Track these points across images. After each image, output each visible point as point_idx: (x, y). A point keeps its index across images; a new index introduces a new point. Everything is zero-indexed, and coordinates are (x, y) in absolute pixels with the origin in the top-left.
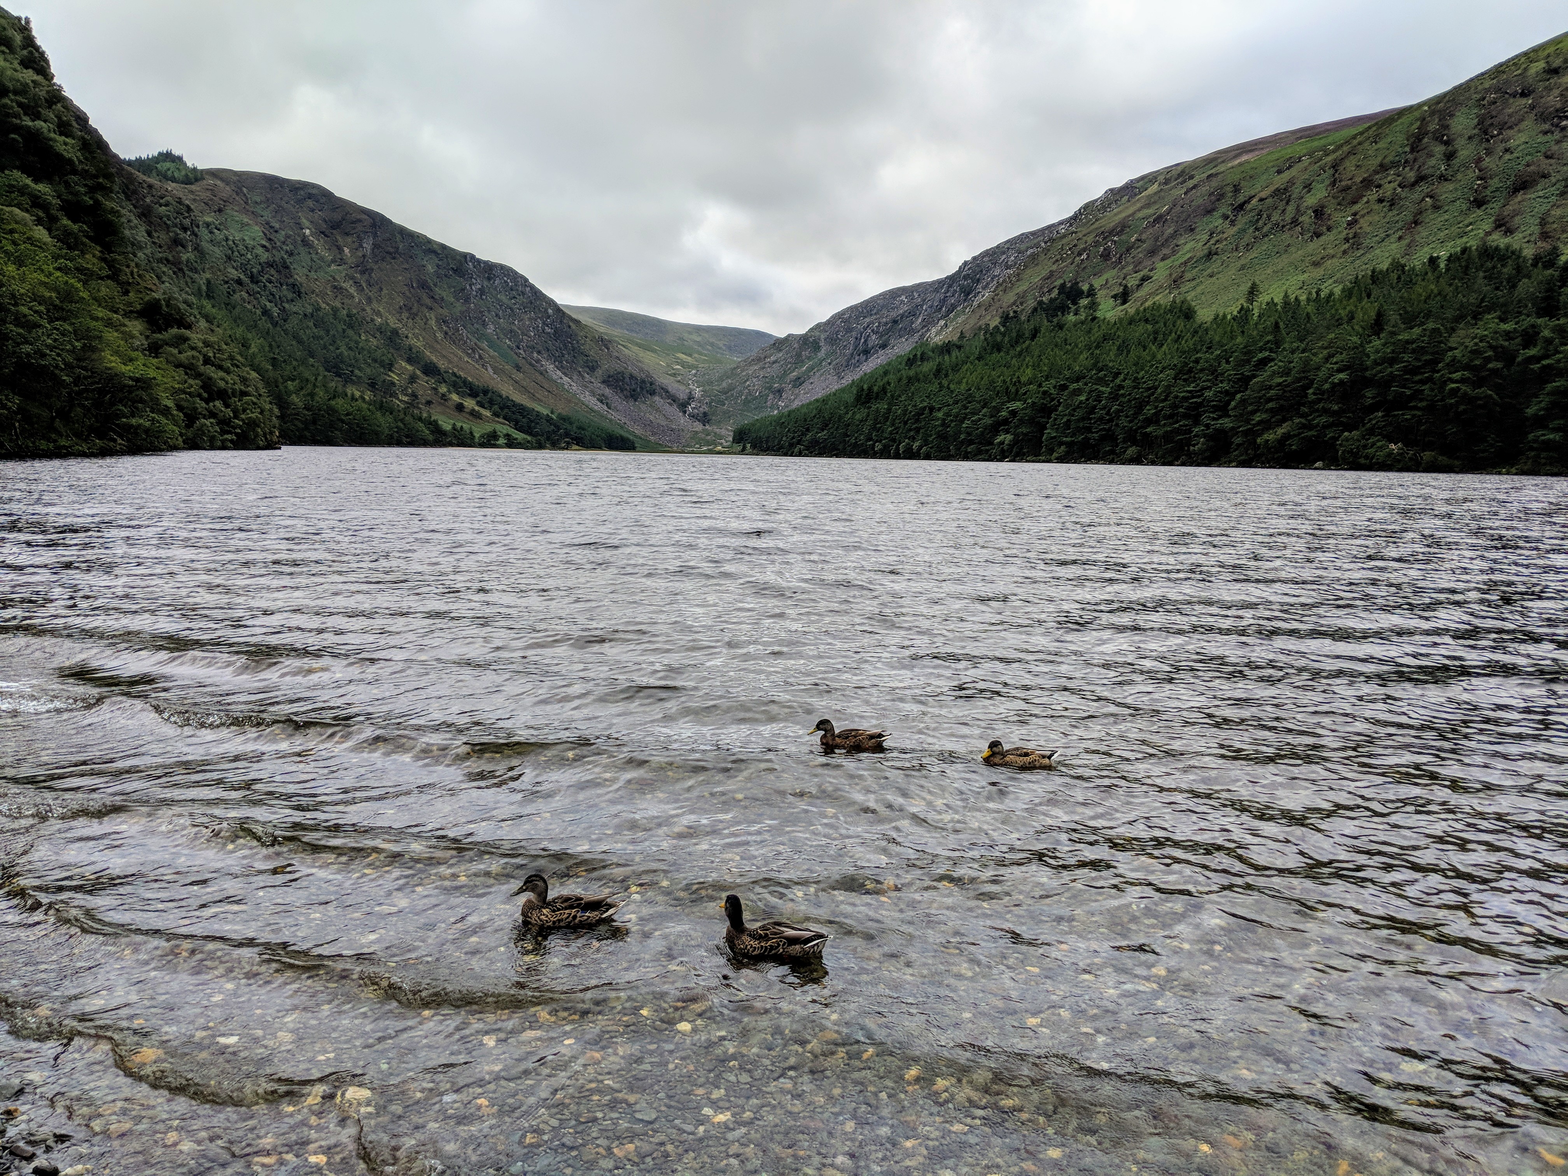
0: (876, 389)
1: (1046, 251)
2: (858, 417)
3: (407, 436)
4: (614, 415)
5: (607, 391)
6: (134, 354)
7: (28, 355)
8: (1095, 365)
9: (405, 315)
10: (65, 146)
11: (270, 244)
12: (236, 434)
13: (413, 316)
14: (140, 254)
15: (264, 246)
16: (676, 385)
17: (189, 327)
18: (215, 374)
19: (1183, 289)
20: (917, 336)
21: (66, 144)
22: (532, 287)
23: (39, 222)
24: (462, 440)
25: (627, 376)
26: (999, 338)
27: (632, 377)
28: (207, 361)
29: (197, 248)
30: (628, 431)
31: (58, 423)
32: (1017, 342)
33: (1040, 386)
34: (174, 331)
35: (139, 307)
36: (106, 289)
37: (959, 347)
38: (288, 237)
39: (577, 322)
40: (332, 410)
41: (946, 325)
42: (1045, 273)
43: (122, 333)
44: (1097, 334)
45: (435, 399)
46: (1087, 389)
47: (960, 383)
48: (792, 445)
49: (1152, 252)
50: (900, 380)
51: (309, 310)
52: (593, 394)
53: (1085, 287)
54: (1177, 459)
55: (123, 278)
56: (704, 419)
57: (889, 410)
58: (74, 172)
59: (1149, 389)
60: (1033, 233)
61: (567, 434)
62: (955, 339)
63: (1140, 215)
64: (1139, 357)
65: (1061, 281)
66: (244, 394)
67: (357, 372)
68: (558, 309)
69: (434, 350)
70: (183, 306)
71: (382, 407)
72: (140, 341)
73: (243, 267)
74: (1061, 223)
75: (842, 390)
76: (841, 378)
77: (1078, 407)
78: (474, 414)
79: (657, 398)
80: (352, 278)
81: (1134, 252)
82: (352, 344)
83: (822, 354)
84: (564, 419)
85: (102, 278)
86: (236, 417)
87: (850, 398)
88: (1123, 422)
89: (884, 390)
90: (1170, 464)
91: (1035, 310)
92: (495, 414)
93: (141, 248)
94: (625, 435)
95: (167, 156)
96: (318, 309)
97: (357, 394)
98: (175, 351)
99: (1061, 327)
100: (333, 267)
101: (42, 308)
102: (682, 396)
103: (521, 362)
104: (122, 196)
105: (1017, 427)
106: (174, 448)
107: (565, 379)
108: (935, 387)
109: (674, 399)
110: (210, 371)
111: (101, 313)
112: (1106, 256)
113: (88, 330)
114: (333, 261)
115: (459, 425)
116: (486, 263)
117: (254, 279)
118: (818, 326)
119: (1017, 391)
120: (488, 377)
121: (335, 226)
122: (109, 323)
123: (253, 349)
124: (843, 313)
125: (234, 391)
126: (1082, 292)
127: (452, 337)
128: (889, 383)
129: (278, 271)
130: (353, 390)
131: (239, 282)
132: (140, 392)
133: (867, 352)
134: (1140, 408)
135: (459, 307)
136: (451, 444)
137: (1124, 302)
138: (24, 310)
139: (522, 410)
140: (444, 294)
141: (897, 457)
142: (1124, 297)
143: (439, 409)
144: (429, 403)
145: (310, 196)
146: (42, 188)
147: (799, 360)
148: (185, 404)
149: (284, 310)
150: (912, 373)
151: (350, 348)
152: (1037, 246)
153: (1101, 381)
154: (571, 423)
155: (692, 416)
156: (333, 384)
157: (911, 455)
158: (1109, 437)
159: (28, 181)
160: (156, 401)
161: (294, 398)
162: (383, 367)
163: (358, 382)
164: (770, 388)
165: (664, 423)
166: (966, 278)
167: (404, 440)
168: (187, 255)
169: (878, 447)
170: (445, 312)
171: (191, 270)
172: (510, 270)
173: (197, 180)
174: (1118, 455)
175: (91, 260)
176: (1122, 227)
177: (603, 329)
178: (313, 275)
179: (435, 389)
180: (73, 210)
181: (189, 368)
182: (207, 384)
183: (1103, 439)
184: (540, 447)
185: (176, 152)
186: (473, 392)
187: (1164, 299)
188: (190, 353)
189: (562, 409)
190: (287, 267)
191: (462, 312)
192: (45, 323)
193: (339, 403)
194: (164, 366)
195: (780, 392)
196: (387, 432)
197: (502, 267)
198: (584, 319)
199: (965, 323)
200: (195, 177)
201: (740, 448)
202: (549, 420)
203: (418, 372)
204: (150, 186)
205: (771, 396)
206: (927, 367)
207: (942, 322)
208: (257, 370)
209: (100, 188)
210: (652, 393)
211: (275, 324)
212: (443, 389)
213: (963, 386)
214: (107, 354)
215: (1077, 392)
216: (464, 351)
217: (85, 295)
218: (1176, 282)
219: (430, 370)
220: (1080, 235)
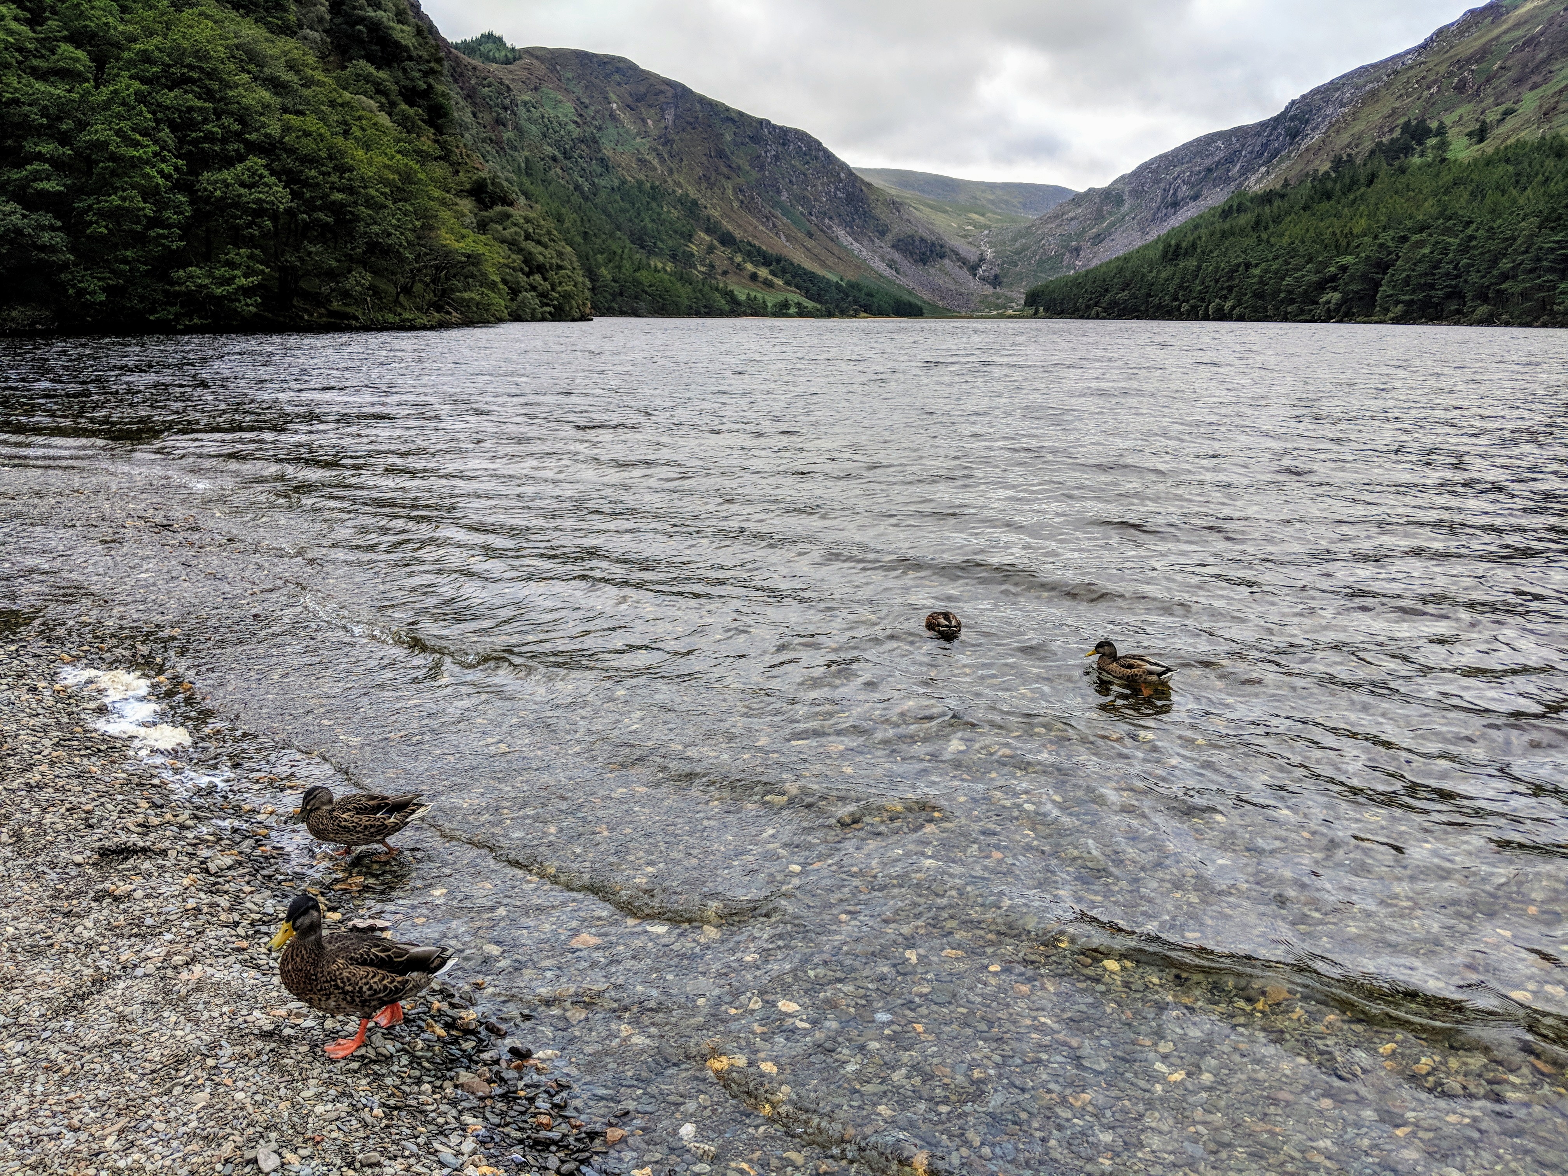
0: (1184, 244)
1: (1388, 85)
2: (1164, 275)
3: (705, 307)
4: (903, 281)
5: (897, 256)
6: (465, 231)
7: (377, 234)
8: (1441, 214)
9: (704, 185)
10: (404, 35)
11: (582, 119)
12: (554, 306)
13: (711, 186)
14: (467, 135)
15: (575, 122)
16: (969, 247)
17: (511, 204)
18: (535, 249)
19: (1555, 123)
20: (1233, 185)
21: (402, 31)
22: (825, 151)
23: (382, 108)
24: (756, 310)
25: (917, 239)
26: (1329, 185)
27: (922, 240)
28: (528, 237)
29: (518, 128)
30: (916, 296)
31: (402, 298)
32: (1349, 190)
33: (1376, 237)
34: (499, 208)
35: (468, 186)
36: (440, 170)
37: (1283, 196)
38: (597, 112)
39: (869, 185)
40: (637, 283)
41: (1268, 172)
42: (1386, 111)
43: (456, 212)
44: (1447, 178)
45: (732, 269)
46: (1432, 240)
47: (1281, 235)
48: (1088, 307)
49: (1518, 82)
50: (1212, 234)
51: (616, 183)
52: (882, 259)
53: (1434, 125)
54: (1537, 319)
55: (454, 158)
56: (995, 281)
57: (1199, 268)
58: (410, 58)
59: (1507, 239)
60: (1374, 66)
61: (856, 302)
62: (1278, 187)
63: (1505, 38)
64: (1495, 204)
65: (1406, 119)
66: (560, 267)
67: (659, 243)
68: (850, 172)
69: (731, 220)
70: (505, 184)
71: (683, 278)
72: (470, 219)
73: (557, 144)
74: (1408, 52)
75: (1146, 247)
76: (1145, 233)
77: (1420, 261)
78: (768, 284)
79: (946, 261)
80: (656, 150)
81: (1496, 82)
82: (655, 217)
83: (1126, 207)
84: (853, 286)
85: (436, 159)
86: (553, 289)
87: (1154, 254)
88: (1474, 277)
89: (1194, 246)
90: (1529, 325)
91: (1372, 152)
92: (788, 283)
93: (467, 129)
94: (912, 299)
95: (489, 38)
96: (624, 182)
97: (660, 265)
98: (500, 228)
99: (1403, 171)
100: (638, 140)
101: (387, 190)
102: (973, 258)
103: (813, 229)
104: (450, 79)
105: (1346, 284)
106: (501, 320)
107: (856, 244)
108: (1251, 241)
109: (963, 261)
110: (530, 246)
111: (437, 193)
112: (1461, 88)
113: (426, 209)
114: (638, 134)
115: (753, 294)
116: (781, 128)
117: (567, 156)
118: (1123, 177)
119: (1348, 244)
120: (780, 245)
121: (640, 99)
122: (443, 203)
123: (567, 224)
124: (1151, 162)
125: (551, 264)
126: (1430, 130)
127: (748, 206)
128: (1200, 238)
129: (588, 146)
130: (657, 263)
131: (554, 159)
132: (471, 268)
133: (1175, 205)
134: (1495, 261)
135: (755, 174)
136: (745, 314)
137: (1481, 140)
138: (373, 192)
139: (812, 277)
140: (741, 162)
141: (1206, 318)
142: (1481, 134)
143: (735, 279)
144: (725, 273)
145: (618, 70)
146: (382, 74)
147: (1099, 217)
148: (509, 278)
149: (593, 184)
150: (1226, 226)
151: (653, 221)
152: (1378, 80)
153: (1448, 231)
154: (860, 290)
155: (983, 279)
156: (638, 256)
157: (1222, 316)
158: (1456, 294)
159: (372, 69)
160: (484, 275)
161: (604, 271)
162: (683, 237)
163: (660, 254)
164: (1066, 247)
165: (952, 287)
166: (1292, 119)
167: (703, 310)
168: (508, 134)
169: (1185, 307)
170: (741, 180)
171: (511, 148)
172: (804, 134)
173: (515, 60)
174: (1465, 315)
175: (426, 143)
176: (1483, 54)
177: (893, 191)
178: (620, 148)
179: (731, 259)
180: (411, 95)
181: (512, 244)
182: (528, 259)
183: (1448, 296)
184: (829, 315)
185: (497, 33)
186: (766, 260)
187: (1532, 135)
188: (513, 229)
189: (851, 276)
190: (596, 142)
191: (757, 180)
192: (389, 203)
193: (643, 276)
194: (492, 242)
195: (1077, 250)
196: (686, 302)
197: (797, 132)
198: (877, 182)
199: (1289, 168)
200: (514, 56)
201: (1032, 312)
202: (838, 287)
203: (715, 242)
204: (475, 68)
205: (1068, 255)
206: (1243, 220)
207: (1263, 169)
208: (571, 244)
209: (432, 71)
210: (942, 256)
211: (586, 199)
212: (739, 259)
213: (1286, 240)
214: (443, 232)
215: (1421, 244)
216: (759, 220)
217: (422, 176)
218: (1548, 114)
219: (727, 240)
220: (1431, 65)
